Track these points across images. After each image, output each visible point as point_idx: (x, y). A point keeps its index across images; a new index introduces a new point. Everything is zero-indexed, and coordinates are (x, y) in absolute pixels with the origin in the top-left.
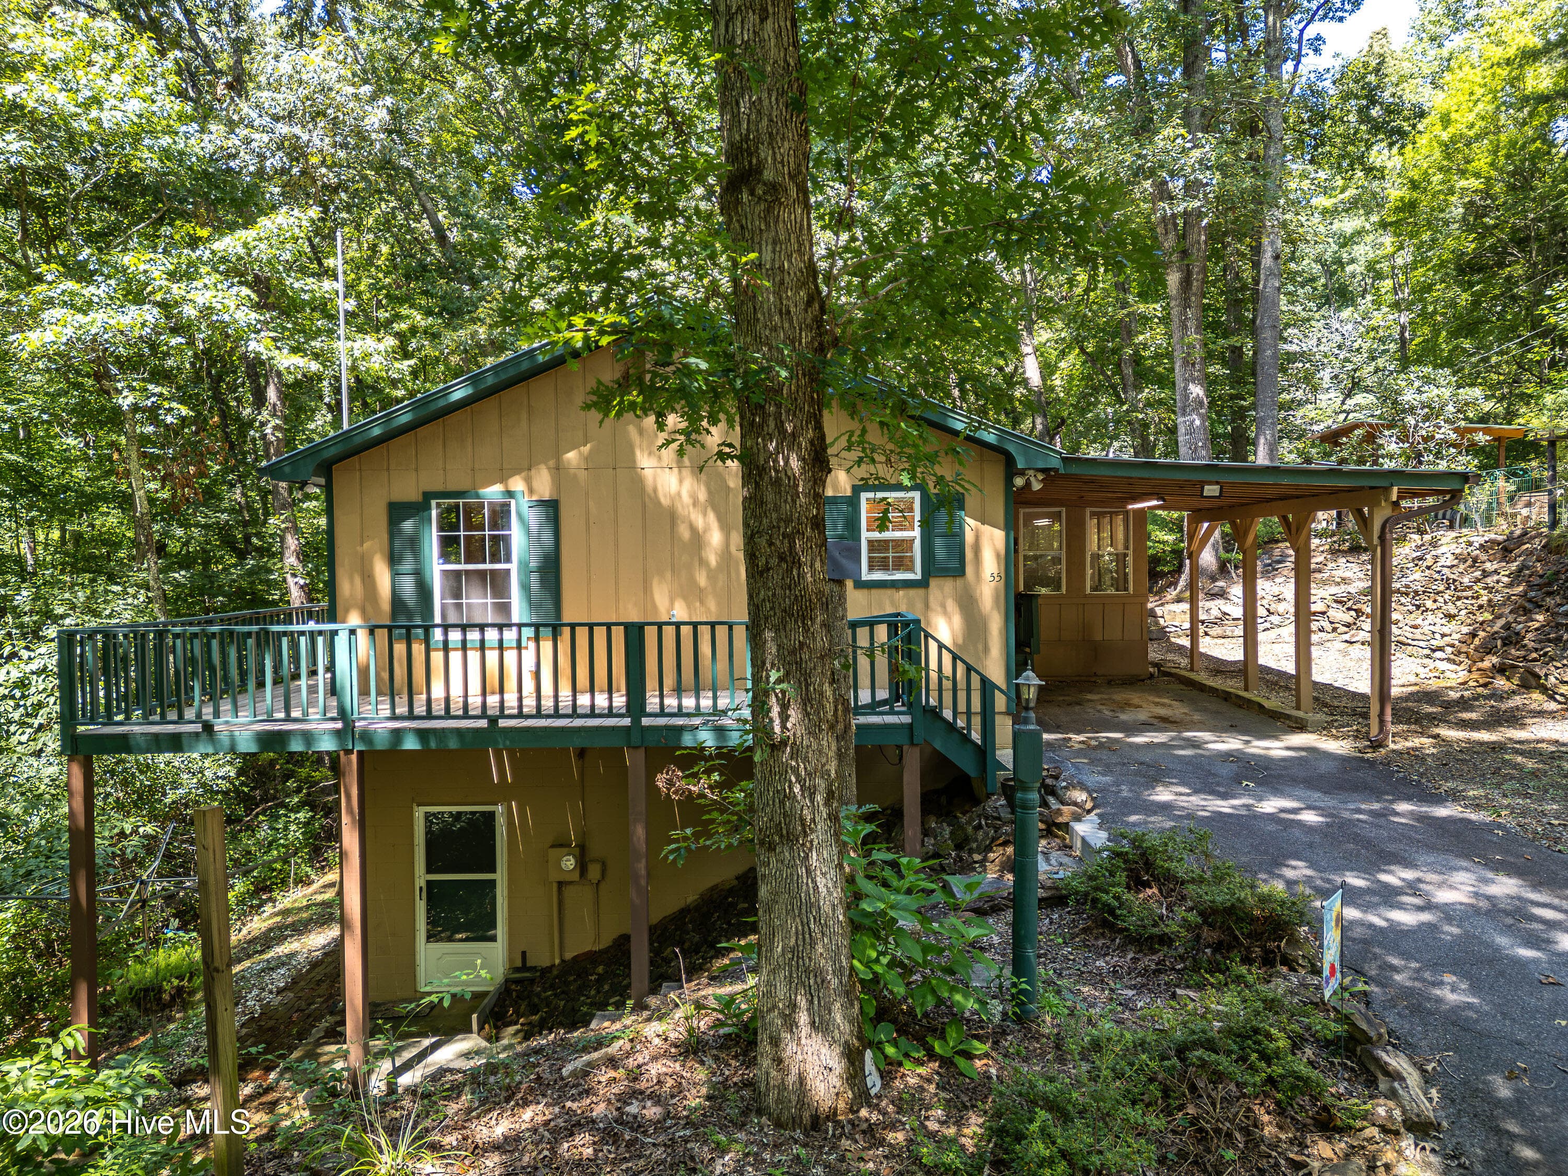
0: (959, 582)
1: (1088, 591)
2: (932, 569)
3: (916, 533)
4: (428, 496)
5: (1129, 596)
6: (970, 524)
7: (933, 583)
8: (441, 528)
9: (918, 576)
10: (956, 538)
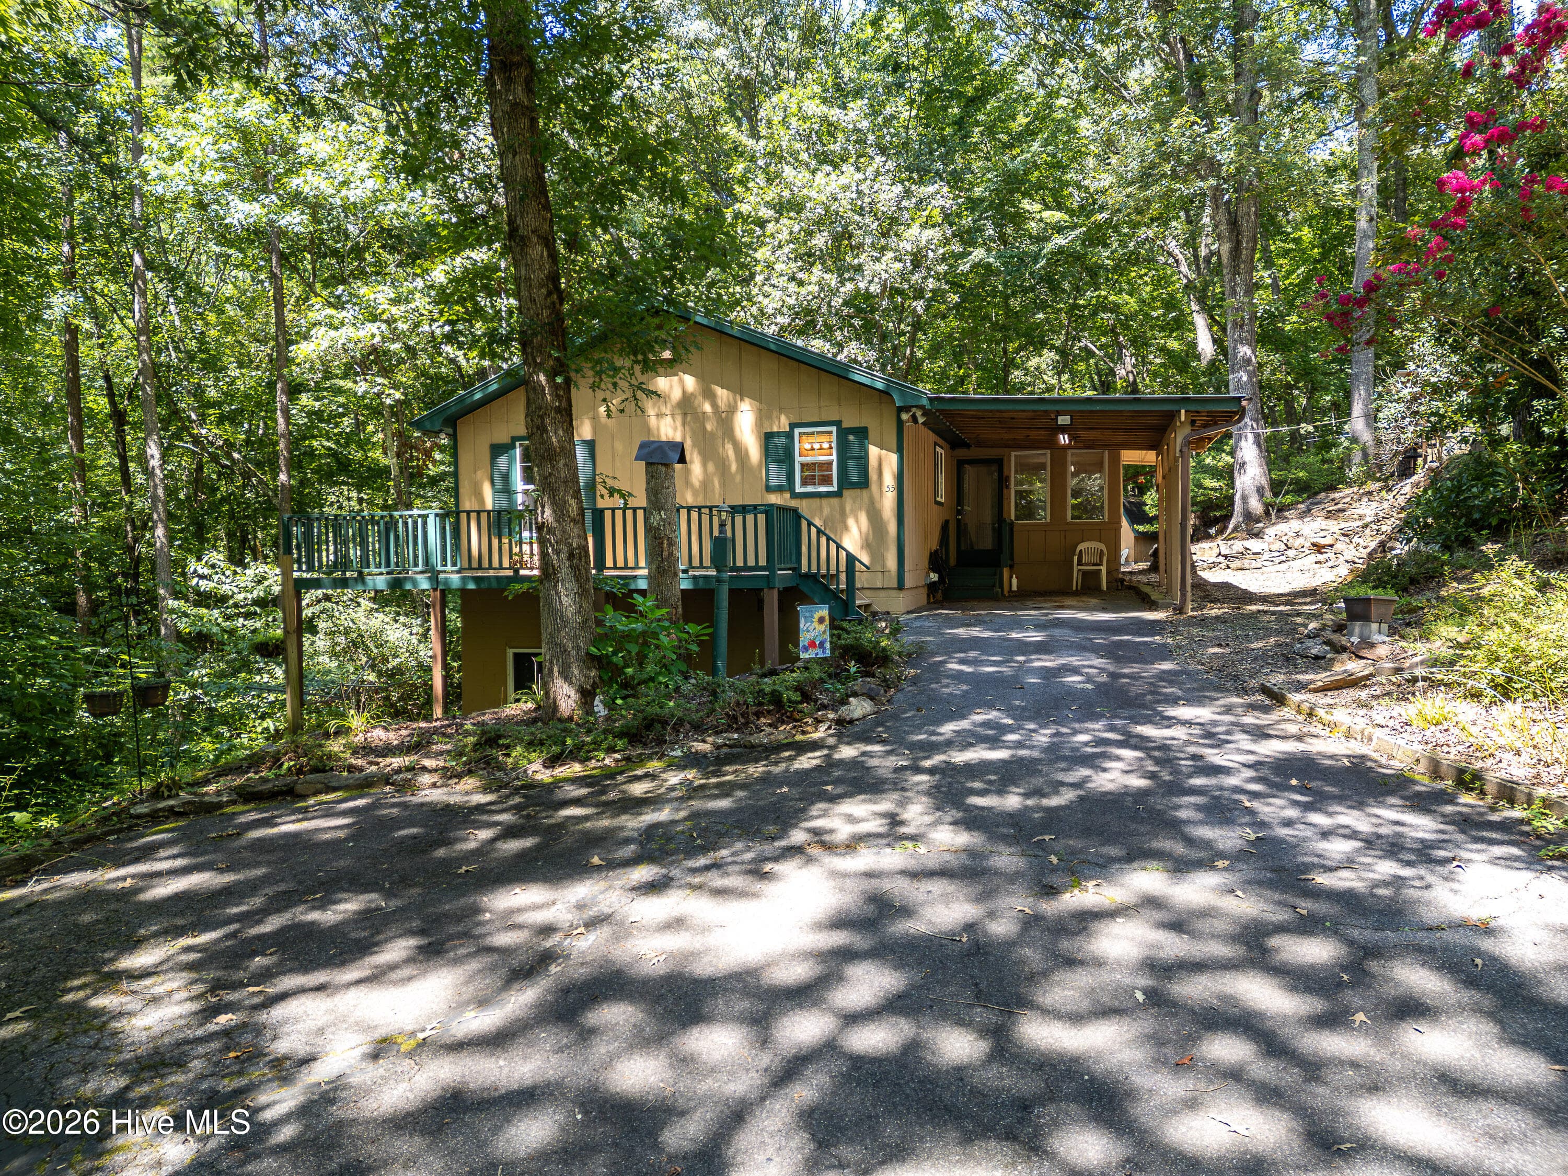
0: (865, 493)
1: (1069, 519)
2: (845, 483)
3: (834, 457)
4: (514, 439)
5: (1104, 523)
6: (874, 451)
7: (846, 493)
8: (523, 461)
9: (834, 488)
10: (863, 459)
